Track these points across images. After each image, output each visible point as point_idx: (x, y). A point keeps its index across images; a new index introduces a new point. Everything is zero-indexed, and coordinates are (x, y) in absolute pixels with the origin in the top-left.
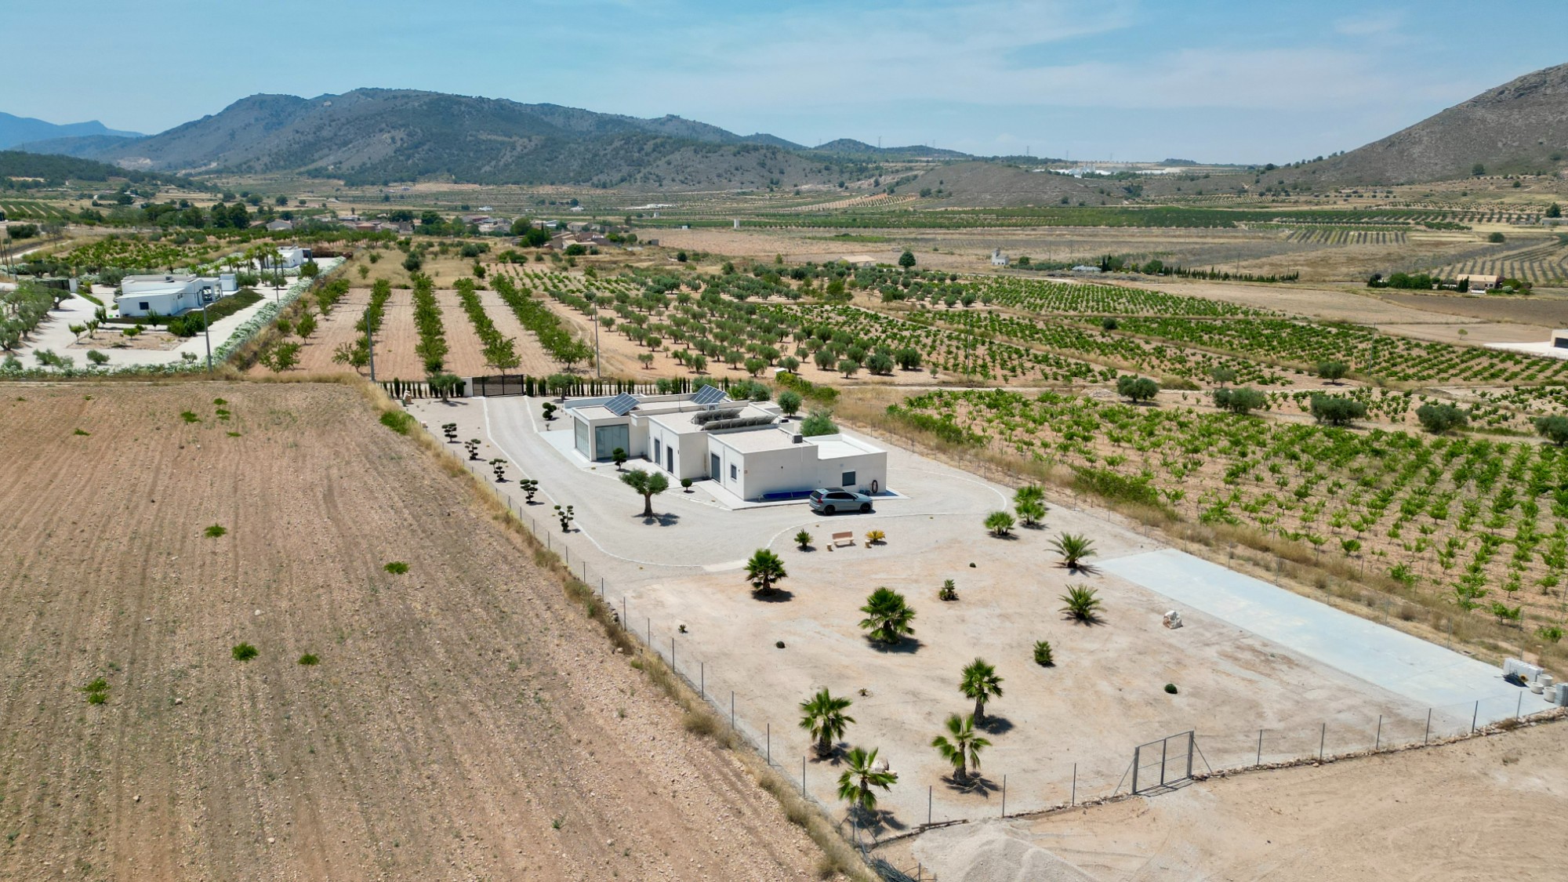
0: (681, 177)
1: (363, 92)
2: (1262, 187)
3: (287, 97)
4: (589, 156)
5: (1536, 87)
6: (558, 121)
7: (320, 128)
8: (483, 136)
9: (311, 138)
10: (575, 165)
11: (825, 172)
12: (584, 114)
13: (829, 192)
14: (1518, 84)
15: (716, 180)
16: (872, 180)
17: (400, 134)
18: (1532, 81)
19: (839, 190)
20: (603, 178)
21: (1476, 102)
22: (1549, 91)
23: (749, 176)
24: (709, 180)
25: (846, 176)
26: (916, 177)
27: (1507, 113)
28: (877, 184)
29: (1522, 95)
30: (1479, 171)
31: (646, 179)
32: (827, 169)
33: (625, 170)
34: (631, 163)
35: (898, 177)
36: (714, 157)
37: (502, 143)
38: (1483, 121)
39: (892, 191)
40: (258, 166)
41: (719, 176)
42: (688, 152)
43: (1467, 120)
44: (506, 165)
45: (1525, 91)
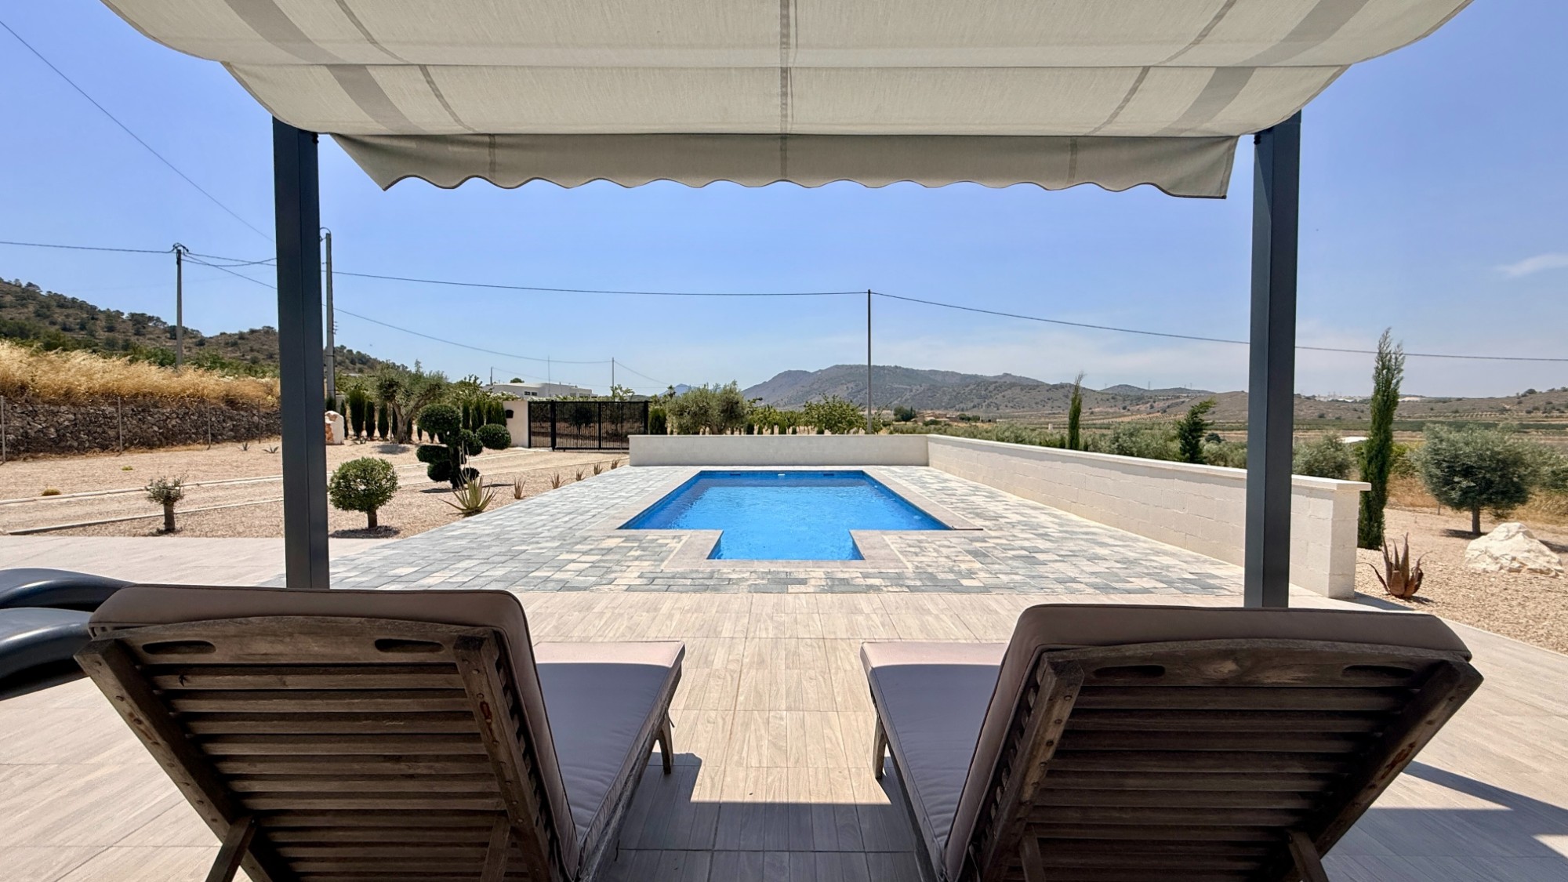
0: (1011, 404)
1: (837, 367)
2: (1527, 406)
3: (801, 371)
4: (954, 394)
6: (939, 378)
7: (813, 384)
8: (896, 386)
9: (808, 389)
10: (946, 399)
11: (1112, 400)
12: (953, 374)
13: (1115, 412)
15: (1034, 406)
16: (1148, 405)
17: (852, 385)
19: (1122, 411)
20: (962, 405)
23: (1056, 404)
24: (1030, 406)
25: (1127, 403)
26: (1183, 402)
28: (1152, 407)
31: (989, 406)
32: (1113, 398)
33: (976, 401)
34: (980, 397)
35: (1168, 403)
36: (1033, 392)
37: (906, 389)
39: (1165, 411)
40: (781, 404)
41: (1037, 403)
42: (1017, 390)
44: (906, 400)
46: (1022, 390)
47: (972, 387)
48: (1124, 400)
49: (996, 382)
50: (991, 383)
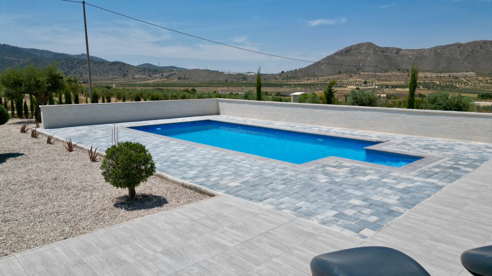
2: (282, 77)
5: (350, 50)
6: (38, 54)
8: (6, 58)
14: (346, 49)
18: (349, 48)
21: (336, 54)
22: (353, 52)
23: (115, 73)
24: (100, 74)
25: (151, 73)
26: (175, 73)
27: (344, 57)
28: (162, 75)
29: (347, 52)
30: (340, 73)
32: (144, 70)
33: (67, 70)
34: (69, 67)
35: (169, 74)
36: (101, 66)
38: (338, 59)
39: (168, 78)
42: (92, 64)
43: (334, 59)
45: (347, 51)
46: (94, 64)
47: (62, 61)
48: (149, 72)
49: (78, 59)
50: (75, 59)
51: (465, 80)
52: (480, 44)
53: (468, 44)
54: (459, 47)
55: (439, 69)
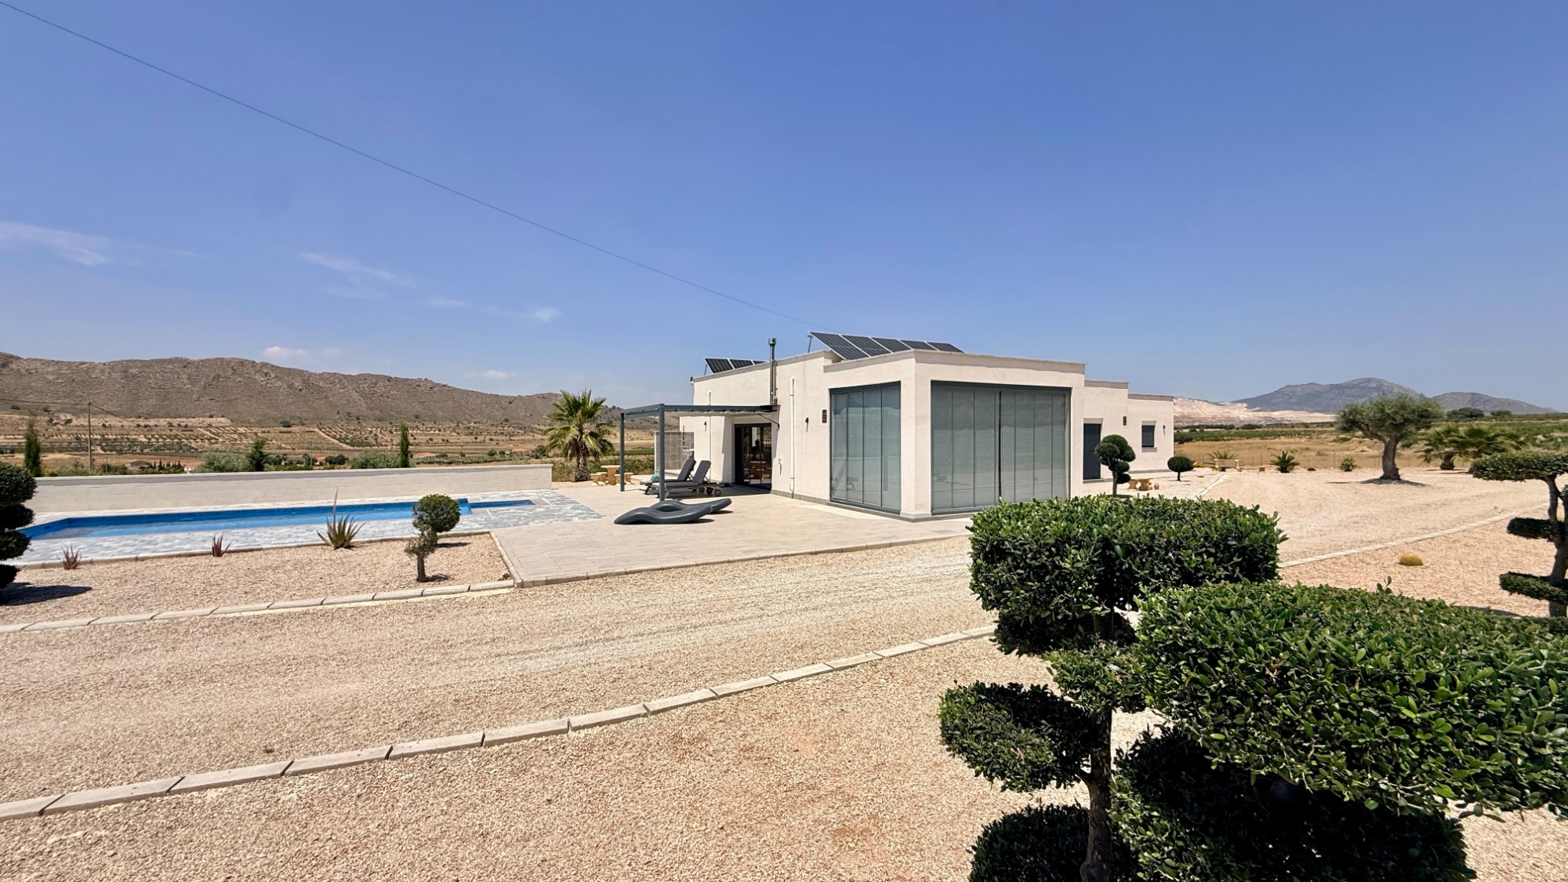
51: (208, 433)
52: (232, 365)
53: (204, 362)
54: (185, 367)
55: (141, 410)
